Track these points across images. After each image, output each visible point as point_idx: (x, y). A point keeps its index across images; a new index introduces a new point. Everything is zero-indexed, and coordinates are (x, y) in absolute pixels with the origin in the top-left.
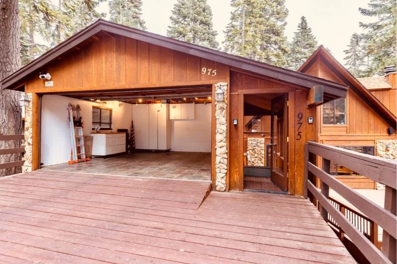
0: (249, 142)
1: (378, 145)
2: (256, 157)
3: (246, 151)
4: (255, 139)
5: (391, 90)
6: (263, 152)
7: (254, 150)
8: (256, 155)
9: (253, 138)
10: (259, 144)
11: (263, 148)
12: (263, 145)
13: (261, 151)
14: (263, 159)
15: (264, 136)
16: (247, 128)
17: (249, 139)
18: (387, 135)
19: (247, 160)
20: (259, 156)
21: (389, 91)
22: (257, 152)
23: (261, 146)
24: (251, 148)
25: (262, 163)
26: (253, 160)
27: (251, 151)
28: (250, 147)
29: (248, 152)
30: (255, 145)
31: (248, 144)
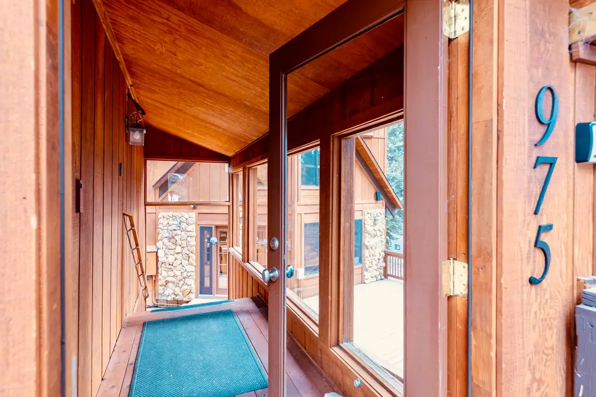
0: (162, 222)
1: (366, 217)
2: (178, 253)
3: (155, 241)
4: (175, 214)
5: (372, 139)
6: (193, 242)
7: (173, 237)
8: (178, 249)
9: (170, 214)
10: (183, 225)
11: (194, 234)
12: (192, 228)
13: (189, 239)
14: (193, 256)
15: (194, 208)
16: (158, 191)
17: (160, 215)
18: (375, 201)
19: (157, 261)
20: (186, 251)
21: (370, 140)
22: (179, 242)
23: (189, 228)
24: (165, 235)
25: (191, 264)
26: (171, 259)
27: (166, 240)
28: (163, 233)
29: (159, 244)
30: (174, 227)
31: (160, 226)
